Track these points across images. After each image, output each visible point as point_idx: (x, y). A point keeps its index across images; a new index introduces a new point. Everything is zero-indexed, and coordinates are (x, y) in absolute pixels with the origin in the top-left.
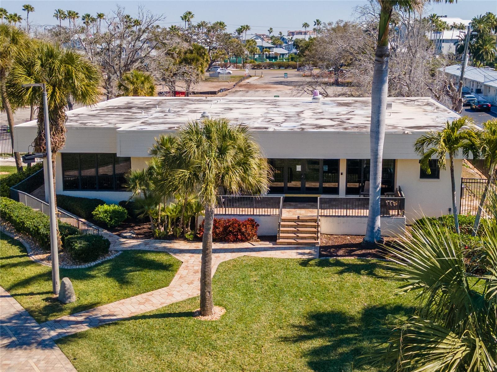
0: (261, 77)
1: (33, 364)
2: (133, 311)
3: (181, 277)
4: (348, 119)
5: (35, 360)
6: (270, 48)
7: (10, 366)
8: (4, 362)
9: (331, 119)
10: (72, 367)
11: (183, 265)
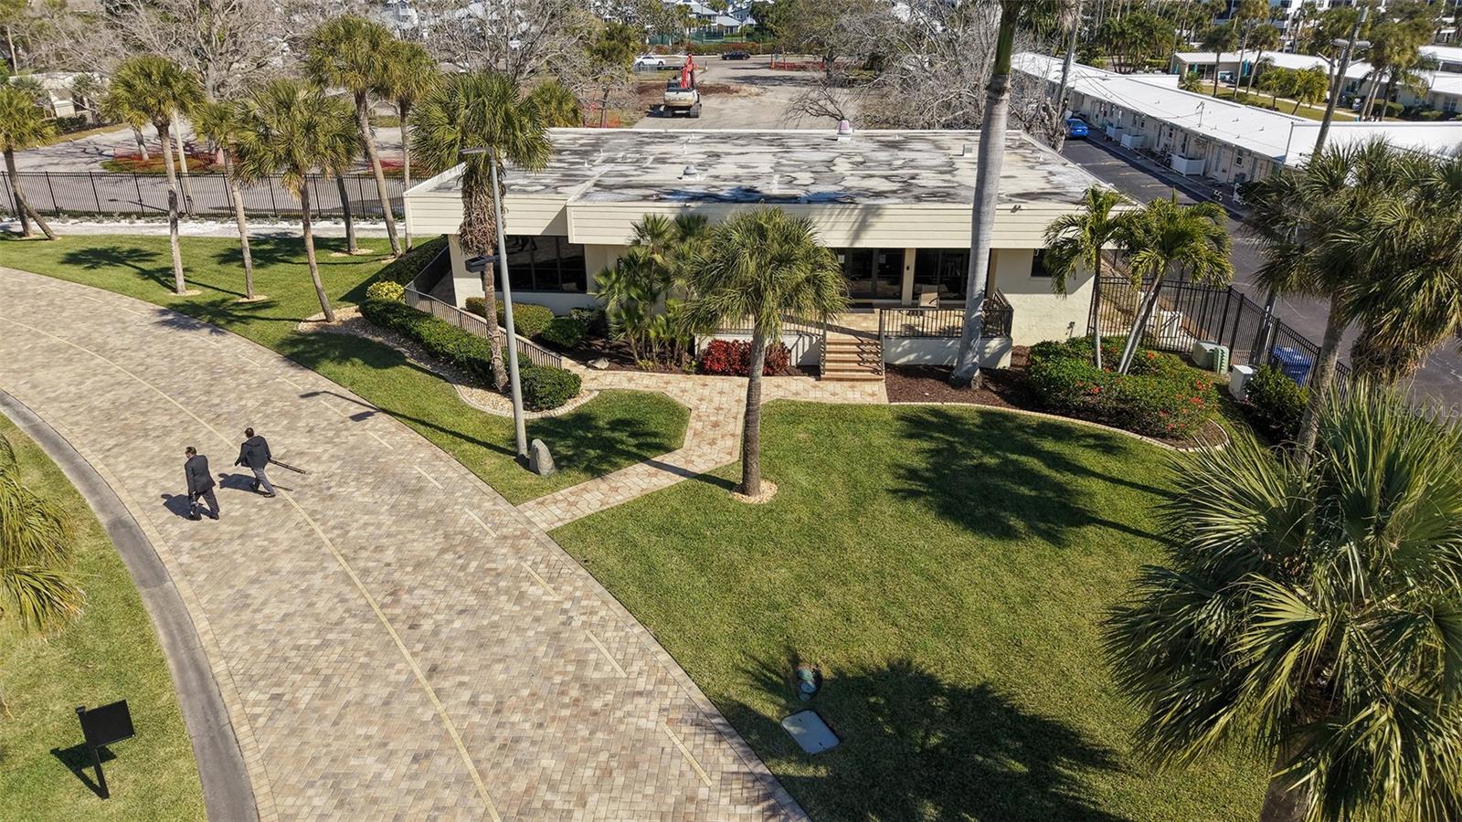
0: (705, 71)
1: (529, 569)
2: (644, 486)
3: (695, 434)
4: (913, 178)
5: (530, 563)
6: (709, 16)
7: (499, 571)
8: (488, 566)
9: (886, 177)
10: (587, 574)
11: (693, 414)
